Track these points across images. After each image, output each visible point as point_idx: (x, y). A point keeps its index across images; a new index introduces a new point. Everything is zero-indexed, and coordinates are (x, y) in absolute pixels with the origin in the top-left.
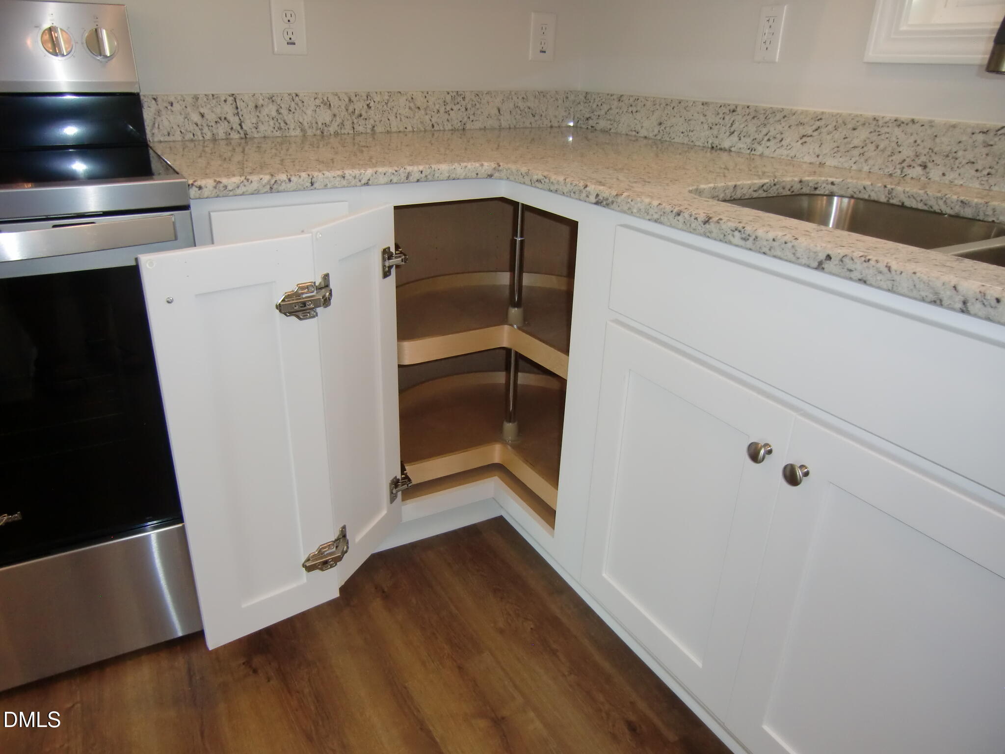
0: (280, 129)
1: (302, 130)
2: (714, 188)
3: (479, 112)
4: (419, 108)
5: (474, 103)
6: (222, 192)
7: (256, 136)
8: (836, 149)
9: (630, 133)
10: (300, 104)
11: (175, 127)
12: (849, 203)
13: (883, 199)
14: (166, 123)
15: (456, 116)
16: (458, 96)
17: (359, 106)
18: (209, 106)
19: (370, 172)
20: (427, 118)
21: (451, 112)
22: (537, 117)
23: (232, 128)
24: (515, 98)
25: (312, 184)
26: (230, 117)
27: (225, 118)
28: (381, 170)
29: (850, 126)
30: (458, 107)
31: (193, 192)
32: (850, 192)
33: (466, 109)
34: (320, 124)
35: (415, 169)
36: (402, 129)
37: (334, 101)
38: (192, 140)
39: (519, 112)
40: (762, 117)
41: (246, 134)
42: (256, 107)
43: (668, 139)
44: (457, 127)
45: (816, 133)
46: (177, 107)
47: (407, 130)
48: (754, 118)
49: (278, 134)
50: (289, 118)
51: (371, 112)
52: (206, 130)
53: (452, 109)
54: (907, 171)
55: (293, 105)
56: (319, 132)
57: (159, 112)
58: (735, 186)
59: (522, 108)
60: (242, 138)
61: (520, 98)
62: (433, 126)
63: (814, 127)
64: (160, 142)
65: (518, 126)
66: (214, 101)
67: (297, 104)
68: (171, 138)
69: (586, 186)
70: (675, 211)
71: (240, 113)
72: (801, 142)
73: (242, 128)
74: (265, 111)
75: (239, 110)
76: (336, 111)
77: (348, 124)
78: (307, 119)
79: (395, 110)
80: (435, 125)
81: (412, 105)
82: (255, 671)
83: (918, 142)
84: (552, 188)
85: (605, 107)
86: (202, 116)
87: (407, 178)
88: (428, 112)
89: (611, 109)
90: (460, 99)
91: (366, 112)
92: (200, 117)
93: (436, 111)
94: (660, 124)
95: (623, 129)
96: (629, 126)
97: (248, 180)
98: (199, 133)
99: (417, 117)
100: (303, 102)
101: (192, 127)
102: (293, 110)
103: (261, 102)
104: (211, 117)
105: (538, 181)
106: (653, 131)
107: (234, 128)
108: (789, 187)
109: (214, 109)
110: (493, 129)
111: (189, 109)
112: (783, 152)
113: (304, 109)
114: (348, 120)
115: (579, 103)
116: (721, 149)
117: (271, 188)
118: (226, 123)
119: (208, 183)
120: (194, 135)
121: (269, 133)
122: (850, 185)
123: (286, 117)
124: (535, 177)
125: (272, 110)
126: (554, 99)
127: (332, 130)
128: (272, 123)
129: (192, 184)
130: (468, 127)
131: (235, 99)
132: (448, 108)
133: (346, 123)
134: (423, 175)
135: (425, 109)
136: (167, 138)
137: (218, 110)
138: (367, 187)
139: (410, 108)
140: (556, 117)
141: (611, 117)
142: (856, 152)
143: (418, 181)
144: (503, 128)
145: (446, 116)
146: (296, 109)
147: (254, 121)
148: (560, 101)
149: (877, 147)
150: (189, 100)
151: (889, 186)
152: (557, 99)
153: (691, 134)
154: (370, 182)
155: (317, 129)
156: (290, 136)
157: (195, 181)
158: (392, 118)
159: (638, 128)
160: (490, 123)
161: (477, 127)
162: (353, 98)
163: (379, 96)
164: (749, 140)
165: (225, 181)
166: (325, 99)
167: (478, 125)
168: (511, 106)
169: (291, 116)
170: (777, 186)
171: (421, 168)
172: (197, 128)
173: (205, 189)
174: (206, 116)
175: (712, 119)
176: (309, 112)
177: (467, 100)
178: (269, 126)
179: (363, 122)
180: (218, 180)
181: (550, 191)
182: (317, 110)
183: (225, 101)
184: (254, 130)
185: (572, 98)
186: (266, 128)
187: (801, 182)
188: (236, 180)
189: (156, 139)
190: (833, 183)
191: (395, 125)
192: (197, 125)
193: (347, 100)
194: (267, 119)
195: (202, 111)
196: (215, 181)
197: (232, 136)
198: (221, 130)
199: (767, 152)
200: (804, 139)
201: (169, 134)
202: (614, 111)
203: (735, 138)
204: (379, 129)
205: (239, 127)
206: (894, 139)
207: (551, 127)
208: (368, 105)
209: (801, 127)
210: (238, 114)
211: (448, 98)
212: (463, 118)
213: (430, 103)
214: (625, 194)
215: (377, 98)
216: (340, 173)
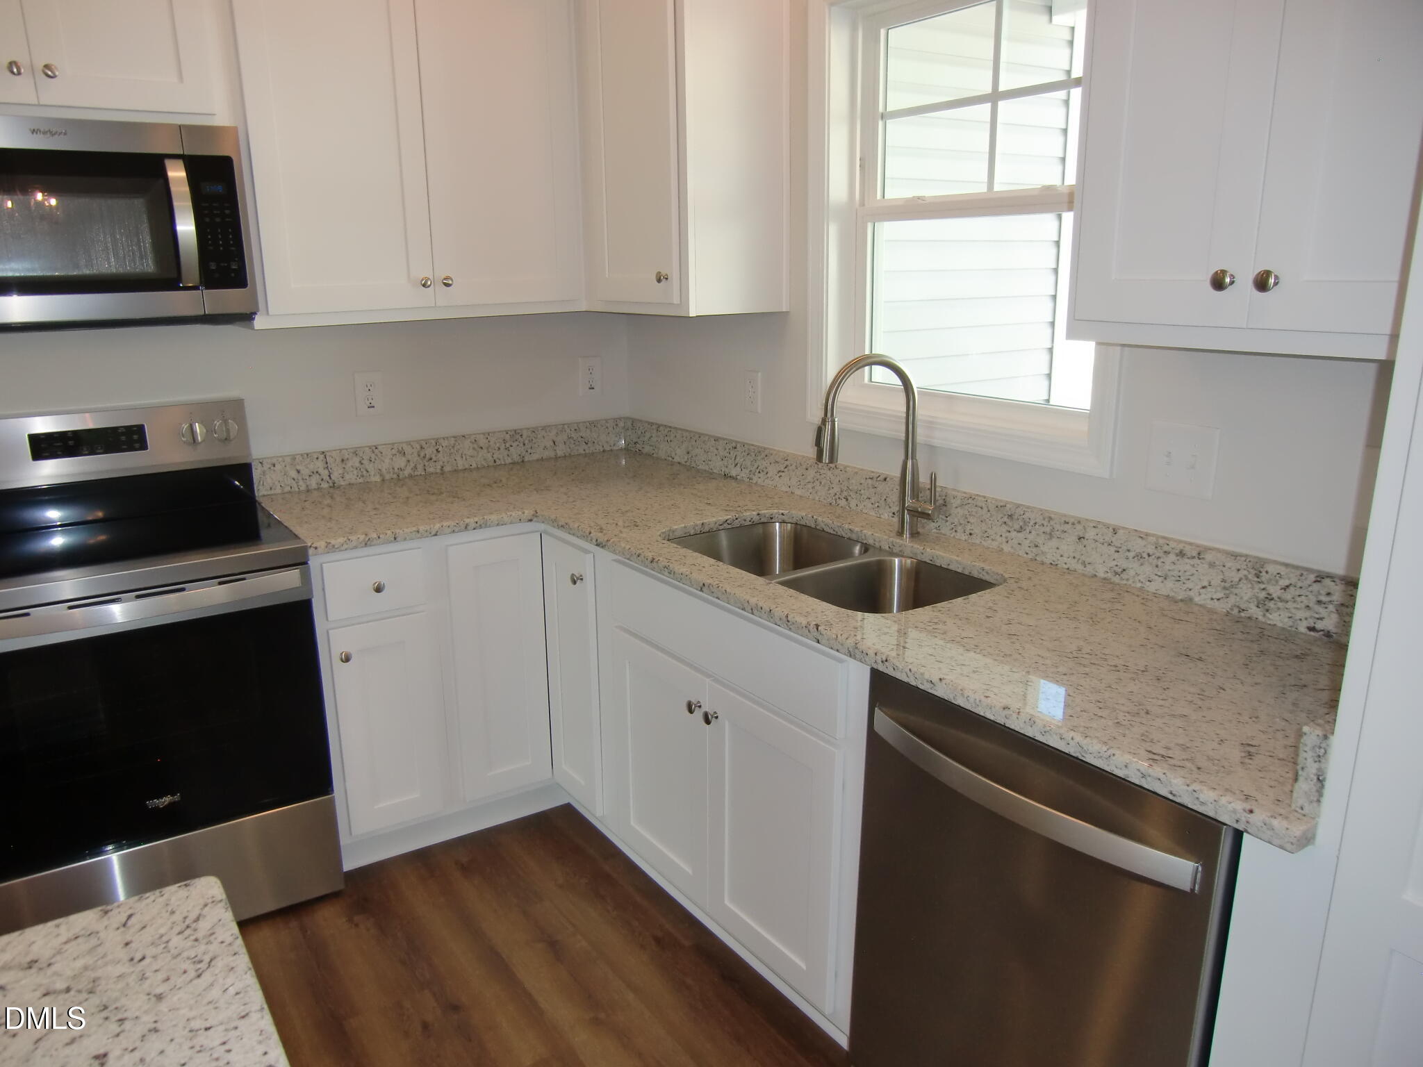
0: (363, 476)
1: (381, 475)
2: (685, 527)
3: (536, 445)
4: (482, 448)
5: (530, 439)
6: (331, 548)
7: (343, 484)
8: (799, 483)
9: (668, 458)
10: (379, 455)
11: (276, 483)
12: (791, 527)
13: (813, 526)
14: (269, 480)
15: (515, 453)
16: (516, 434)
17: (429, 451)
18: (304, 464)
19: (438, 526)
20: (489, 455)
21: (510, 448)
22: (589, 445)
23: (322, 480)
24: (568, 431)
25: (395, 539)
26: (321, 470)
27: (317, 472)
28: (445, 524)
29: (804, 467)
30: (517, 443)
31: (311, 551)
32: (794, 521)
33: (524, 444)
34: (396, 469)
35: (471, 521)
36: (467, 466)
37: (407, 449)
38: (290, 492)
39: (573, 442)
40: (753, 454)
41: (334, 483)
42: (343, 460)
43: (695, 466)
44: (516, 460)
45: (786, 470)
46: (278, 467)
47: (473, 467)
48: (748, 455)
49: (361, 480)
50: (370, 467)
51: (440, 455)
52: (301, 483)
53: (511, 446)
54: (839, 501)
55: (373, 456)
56: (395, 476)
57: (264, 473)
58: (703, 524)
59: (575, 438)
60: (331, 487)
61: (573, 429)
62: (495, 462)
63: (785, 465)
64: (264, 496)
65: (572, 454)
66: (308, 460)
67: (376, 455)
68: (272, 492)
69: (590, 533)
70: (637, 553)
71: (329, 466)
72: (778, 475)
73: (330, 478)
74: (350, 464)
75: (329, 464)
76: (410, 457)
77: (420, 467)
78: (385, 466)
79: (460, 452)
80: (497, 460)
81: (475, 446)
82: (357, 925)
83: (841, 482)
84: (571, 532)
85: (648, 435)
86: (298, 472)
87: (466, 528)
88: (490, 450)
89: (652, 437)
90: (518, 436)
91: (436, 456)
92: (297, 473)
93: (497, 449)
94: (688, 453)
95: (662, 455)
96: (666, 452)
97: (349, 540)
98: (295, 486)
99: (480, 455)
100: (382, 453)
101: (290, 481)
102: (373, 460)
103: (346, 456)
104: (305, 472)
105: (562, 526)
106: (684, 458)
107: (324, 478)
108: (749, 519)
109: (308, 466)
110: (549, 459)
111: (288, 468)
112: (768, 482)
113: (382, 458)
114: (420, 464)
115: (628, 429)
116: (730, 477)
117: (366, 544)
118: (318, 476)
119: (321, 544)
120: (291, 487)
121: (353, 481)
122: (794, 516)
123: (367, 467)
124: (560, 524)
125: (355, 461)
126: (605, 427)
127: (406, 473)
128: (355, 472)
129: (311, 546)
130: (526, 459)
131: (325, 456)
132: (508, 445)
133: (418, 466)
134: (478, 525)
135: (488, 448)
136: (269, 493)
137: (311, 466)
138: (436, 537)
139: (474, 449)
140: (607, 442)
141: (653, 444)
142: (810, 486)
143: (474, 529)
144: (560, 457)
145: (506, 452)
146: (375, 459)
147: (341, 472)
148: (611, 429)
149: (821, 483)
150: (288, 460)
151: (815, 517)
152: (607, 428)
153: (709, 462)
154: (438, 533)
155: (394, 474)
156: (371, 482)
157: (312, 544)
158: (458, 458)
159: (673, 455)
160: (546, 454)
161: (535, 459)
162: (424, 445)
163: (446, 442)
164: (747, 472)
165: (333, 542)
166: (400, 449)
167: (535, 457)
168: (565, 437)
169: (372, 465)
170: (739, 520)
171: (476, 519)
172: (294, 482)
173: (319, 549)
174: (302, 472)
175: (722, 453)
176: (387, 461)
177: (524, 437)
178: (354, 474)
179: (434, 464)
180: (328, 541)
181: (570, 533)
182: (394, 458)
183: (317, 458)
184: (341, 479)
185: (621, 424)
186: (351, 477)
187: (758, 514)
188: (341, 540)
189: (260, 494)
190: (783, 514)
191: (461, 464)
192: (294, 479)
193: (419, 447)
194: (352, 469)
195: (298, 468)
196: (326, 542)
197: (322, 486)
198: (313, 483)
199: (760, 481)
200: (780, 474)
201: (271, 489)
202: (654, 439)
203: (738, 468)
204: (447, 469)
205: (328, 478)
206: (828, 478)
207: (604, 451)
208: (437, 450)
209: (777, 465)
210: (327, 467)
211: (508, 437)
212: (522, 453)
213: (491, 443)
214: (612, 541)
215: (445, 443)
216: (414, 529)
